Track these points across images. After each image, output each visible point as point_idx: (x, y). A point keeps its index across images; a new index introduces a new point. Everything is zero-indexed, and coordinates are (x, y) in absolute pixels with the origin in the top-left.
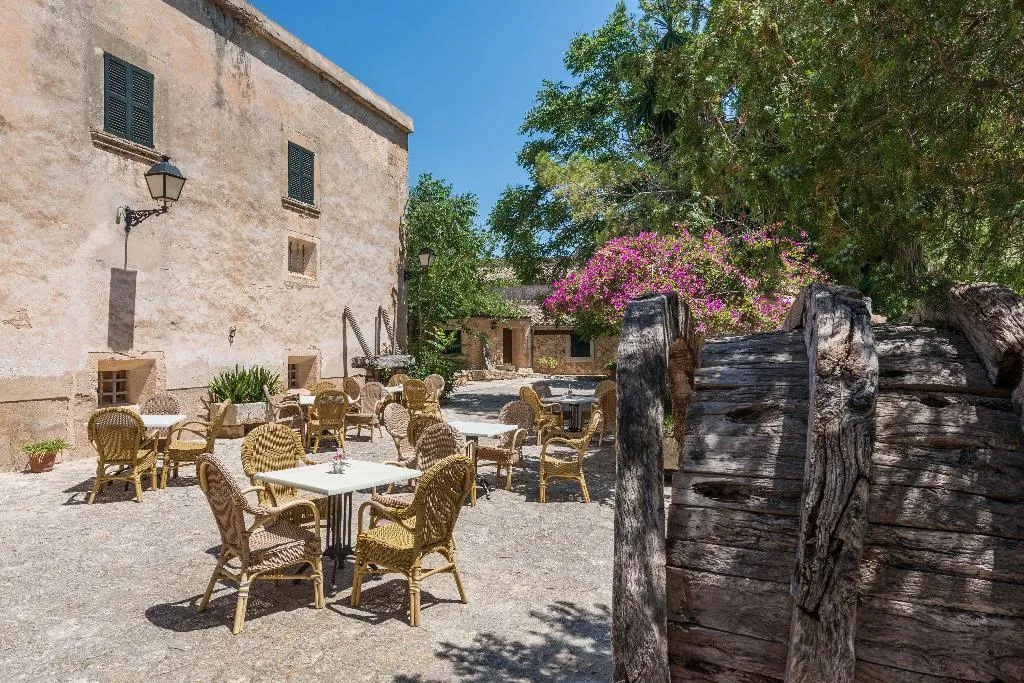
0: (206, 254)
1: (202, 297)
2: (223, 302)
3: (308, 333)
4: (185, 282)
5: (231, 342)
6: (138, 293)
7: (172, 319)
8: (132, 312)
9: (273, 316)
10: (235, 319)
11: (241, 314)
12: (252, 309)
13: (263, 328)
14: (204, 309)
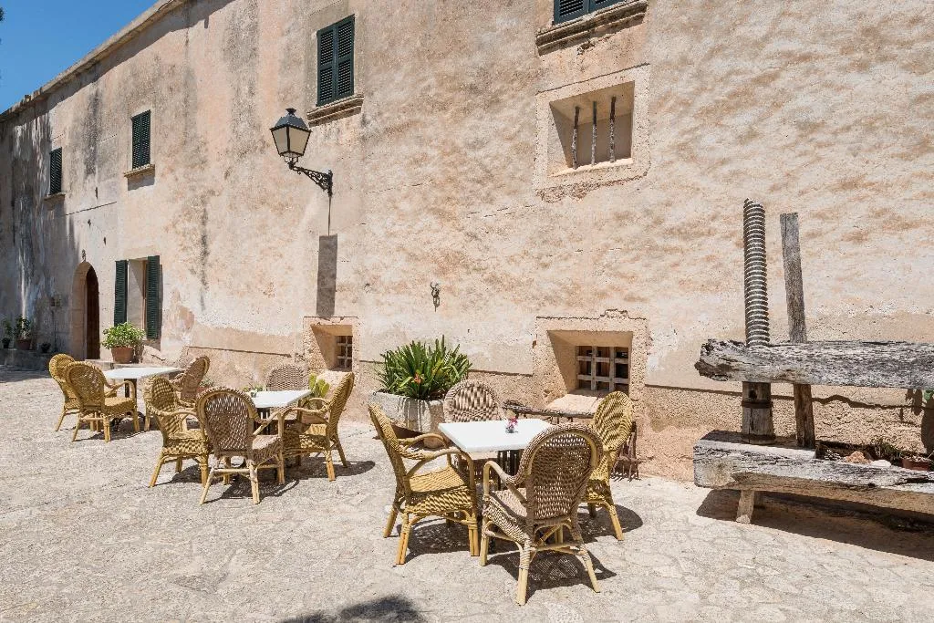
0: (404, 191)
1: (401, 248)
2: (427, 249)
3: (604, 282)
4: (380, 232)
5: (437, 305)
6: (339, 255)
7: (367, 280)
8: (334, 276)
9: (511, 259)
10: (442, 271)
11: (453, 261)
12: (473, 252)
13: (493, 280)
14: (401, 262)
